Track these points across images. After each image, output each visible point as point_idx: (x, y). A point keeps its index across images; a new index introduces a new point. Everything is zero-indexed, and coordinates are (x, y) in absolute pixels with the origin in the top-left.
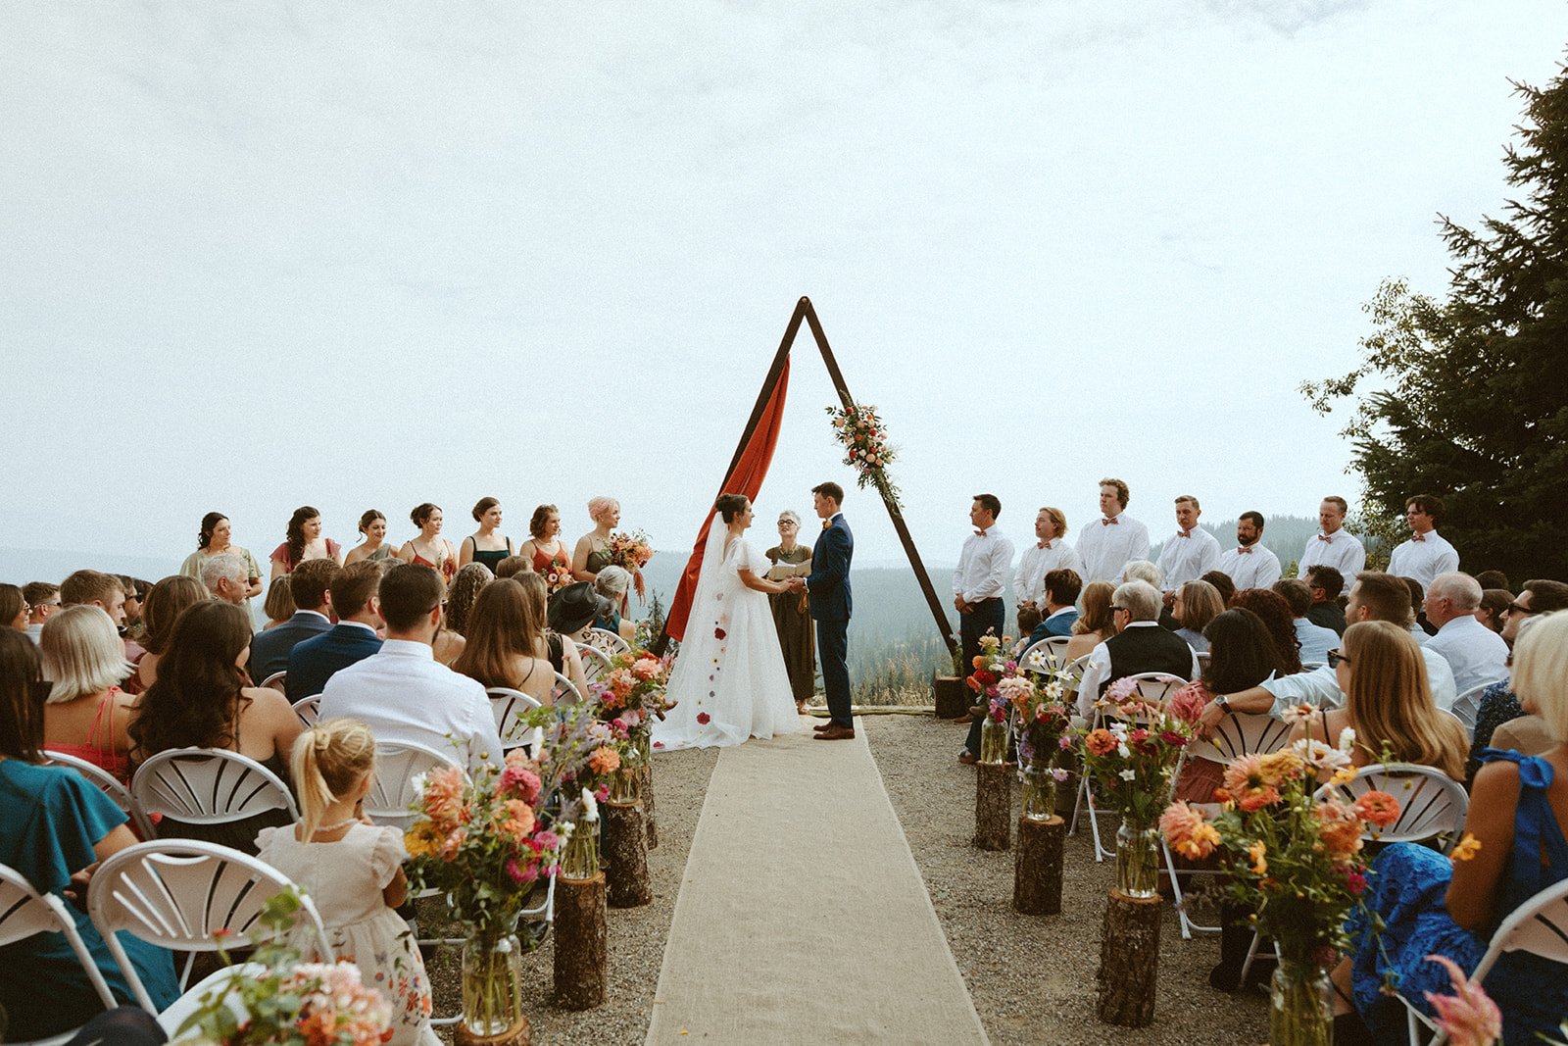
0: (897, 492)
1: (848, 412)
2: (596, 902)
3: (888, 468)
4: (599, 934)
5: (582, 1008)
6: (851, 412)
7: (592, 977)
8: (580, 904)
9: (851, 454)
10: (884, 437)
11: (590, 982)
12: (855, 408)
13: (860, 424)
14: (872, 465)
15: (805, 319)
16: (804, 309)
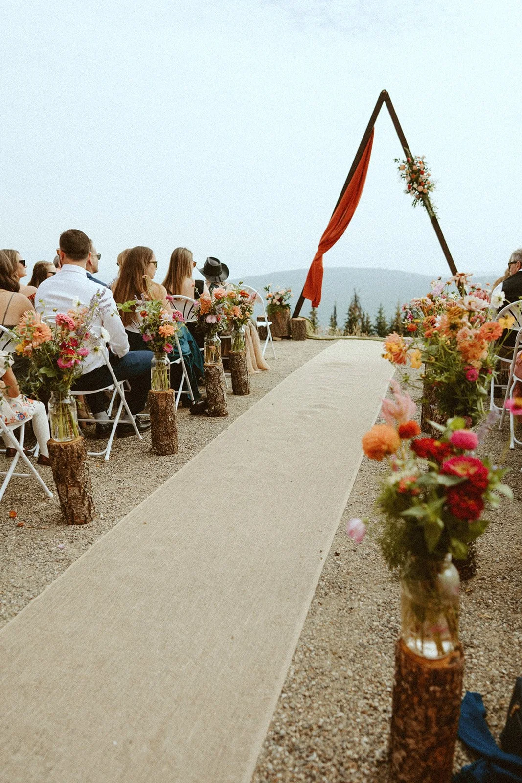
0: (436, 209)
1: (408, 161)
2: (167, 404)
3: (431, 195)
4: (170, 419)
5: (162, 455)
6: (410, 162)
7: (167, 440)
8: (159, 403)
9: (409, 187)
10: (429, 175)
11: (167, 442)
12: (412, 158)
13: (415, 168)
14: (421, 193)
15: (384, 103)
16: (384, 97)
